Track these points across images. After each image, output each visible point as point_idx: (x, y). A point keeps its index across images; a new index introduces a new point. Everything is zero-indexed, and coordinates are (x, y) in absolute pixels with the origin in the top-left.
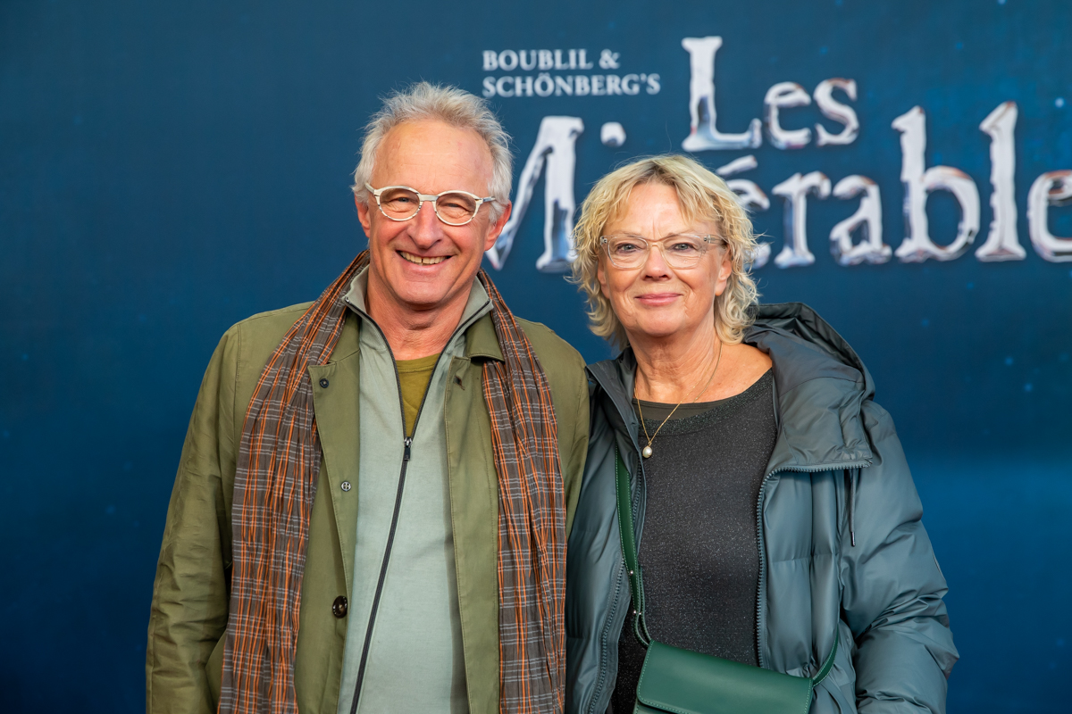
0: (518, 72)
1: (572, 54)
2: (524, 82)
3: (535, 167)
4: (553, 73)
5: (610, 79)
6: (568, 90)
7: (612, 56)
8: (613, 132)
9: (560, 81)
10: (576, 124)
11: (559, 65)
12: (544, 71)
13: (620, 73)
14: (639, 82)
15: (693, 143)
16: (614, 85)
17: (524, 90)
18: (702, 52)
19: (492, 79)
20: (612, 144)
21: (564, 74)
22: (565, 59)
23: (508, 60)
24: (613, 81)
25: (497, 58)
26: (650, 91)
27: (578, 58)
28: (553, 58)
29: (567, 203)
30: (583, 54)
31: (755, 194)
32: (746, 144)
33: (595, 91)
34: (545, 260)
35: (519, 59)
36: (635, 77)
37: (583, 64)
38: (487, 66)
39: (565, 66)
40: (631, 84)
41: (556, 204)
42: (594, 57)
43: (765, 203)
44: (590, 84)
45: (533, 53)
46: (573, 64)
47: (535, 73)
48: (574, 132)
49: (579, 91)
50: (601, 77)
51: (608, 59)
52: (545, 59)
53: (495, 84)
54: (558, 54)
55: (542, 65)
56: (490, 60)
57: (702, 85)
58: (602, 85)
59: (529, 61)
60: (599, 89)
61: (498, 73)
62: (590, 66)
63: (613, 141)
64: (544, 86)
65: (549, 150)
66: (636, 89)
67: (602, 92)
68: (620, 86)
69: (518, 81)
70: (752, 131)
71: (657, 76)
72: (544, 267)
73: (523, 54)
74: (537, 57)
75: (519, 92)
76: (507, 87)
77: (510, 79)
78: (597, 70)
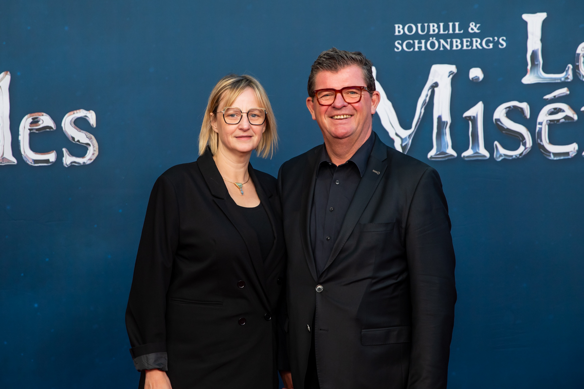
0: (417, 36)
1: (451, 24)
2: (420, 43)
3: (427, 96)
4: (438, 36)
5: (474, 40)
6: (448, 47)
7: (475, 26)
8: (476, 73)
9: (442, 41)
10: (453, 68)
11: (442, 32)
12: (433, 36)
13: (481, 36)
14: (493, 42)
15: (528, 79)
16: (476, 44)
17: (420, 48)
18: (535, 22)
19: (400, 42)
20: (475, 81)
21: (445, 37)
22: (446, 28)
23: (410, 29)
24: (477, 41)
25: (403, 29)
26: (500, 46)
27: (455, 27)
28: (439, 27)
29: (447, 118)
30: (457, 24)
31: (568, 112)
32: (563, 79)
33: (465, 48)
34: (432, 153)
35: (417, 28)
36: (491, 39)
37: (457, 31)
38: (397, 33)
39: (446, 32)
40: (487, 43)
41: (440, 118)
42: (464, 26)
43: (576, 117)
44: (462, 43)
45: (426, 25)
46: (451, 32)
47: (427, 37)
48: (451, 73)
49: (454, 48)
50: (469, 39)
51: (473, 28)
52: (433, 28)
53: (402, 45)
54: (442, 25)
55: (431, 32)
56: (399, 29)
57: (534, 43)
58: (468, 44)
59: (423, 30)
60: (467, 46)
61: (404, 37)
62: (462, 32)
63: (477, 78)
64: (433, 45)
65: (436, 85)
66: (491, 45)
67: (470, 48)
68: (481, 44)
69: (416, 42)
70: (567, 71)
71: (505, 38)
72: (431, 157)
73: (419, 25)
74: (429, 27)
75: (416, 49)
76: (409, 46)
77: (411, 41)
78: (467, 34)
